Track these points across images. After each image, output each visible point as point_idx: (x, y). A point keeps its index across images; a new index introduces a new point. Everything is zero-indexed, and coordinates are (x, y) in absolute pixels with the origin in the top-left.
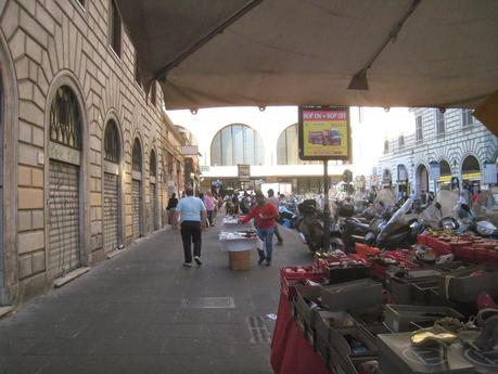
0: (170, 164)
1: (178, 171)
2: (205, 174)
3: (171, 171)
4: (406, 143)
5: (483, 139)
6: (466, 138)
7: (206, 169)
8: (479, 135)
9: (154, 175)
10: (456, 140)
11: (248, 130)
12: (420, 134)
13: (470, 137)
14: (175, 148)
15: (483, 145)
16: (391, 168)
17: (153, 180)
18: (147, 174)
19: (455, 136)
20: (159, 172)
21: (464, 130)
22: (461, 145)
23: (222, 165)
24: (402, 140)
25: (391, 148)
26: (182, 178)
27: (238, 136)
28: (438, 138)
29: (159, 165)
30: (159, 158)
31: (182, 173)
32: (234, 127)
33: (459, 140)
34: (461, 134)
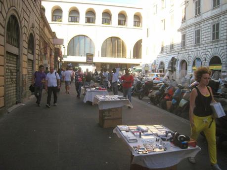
0: (45, 48)
1: (51, 55)
2: (65, 60)
3: (46, 54)
4: (175, 49)
5: (225, 47)
6: (214, 47)
7: (66, 57)
8: (222, 45)
9: (33, 53)
10: (207, 48)
11: (87, 38)
12: (184, 43)
13: (216, 46)
14: (49, 39)
15: (225, 50)
16: (164, 61)
17: (31, 57)
18: (25, 51)
19: (207, 45)
20: (37, 52)
21: (213, 42)
22: (210, 50)
23: (73, 55)
24: (172, 46)
25: (165, 51)
26: (53, 60)
27: (82, 41)
28: (195, 46)
29: (37, 47)
30: (37, 42)
31: (53, 57)
32: (80, 37)
33: (209, 47)
34: (211, 44)
